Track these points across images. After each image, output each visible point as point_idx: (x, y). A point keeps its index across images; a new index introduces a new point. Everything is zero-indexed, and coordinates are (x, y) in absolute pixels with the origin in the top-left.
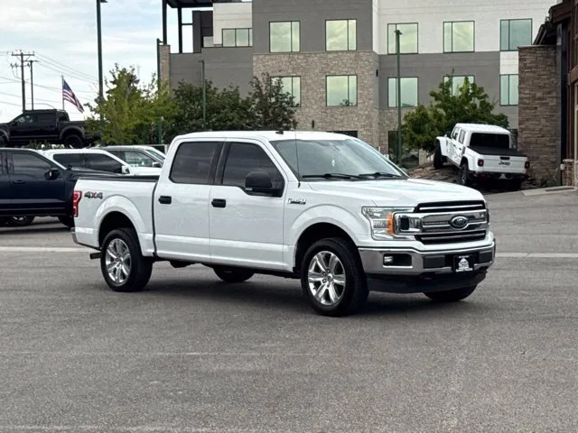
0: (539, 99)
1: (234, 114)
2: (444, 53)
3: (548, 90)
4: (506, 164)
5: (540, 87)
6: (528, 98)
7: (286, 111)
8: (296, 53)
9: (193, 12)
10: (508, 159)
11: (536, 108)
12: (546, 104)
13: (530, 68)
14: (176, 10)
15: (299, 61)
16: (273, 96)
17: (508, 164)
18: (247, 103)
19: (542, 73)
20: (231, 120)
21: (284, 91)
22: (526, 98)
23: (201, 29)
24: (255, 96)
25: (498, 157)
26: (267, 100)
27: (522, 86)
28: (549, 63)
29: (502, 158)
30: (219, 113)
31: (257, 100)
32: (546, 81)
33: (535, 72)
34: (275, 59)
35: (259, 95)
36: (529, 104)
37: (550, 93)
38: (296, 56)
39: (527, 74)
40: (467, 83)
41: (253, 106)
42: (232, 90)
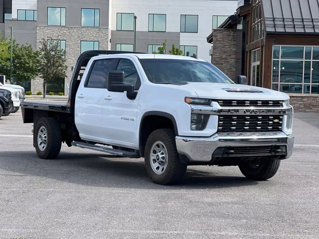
0: (224, 59)
2: (149, 31)
3: (229, 54)
5: (225, 52)
8: (63, 26)
11: (222, 64)
12: (228, 62)
13: (220, 41)
15: (65, 31)
16: (53, 51)
18: (37, 54)
19: (226, 44)
22: (217, 58)
23: (4, 8)
24: (42, 50)
26: (50, 53)
27: (215, 51)
28: (230, 39)
31: (43, 53)
32: (228, 49)
33: (222, 44)
34: (51, 30)
35: (45, 49)
36: (218, 61)
37: (230, 56)
38: (63, 28)
39: (218, 45)
40: (173, 48)
41: (40, 56)
42: (28, 46)
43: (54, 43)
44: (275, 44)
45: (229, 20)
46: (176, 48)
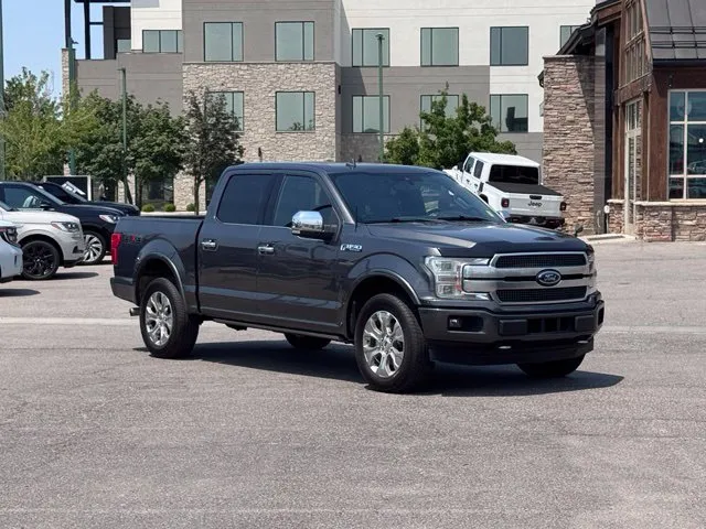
0: (572, 122)
1: (163, 137)
3: (581, 112)
4: (536, 204)
5: (570, 108)
6: (556, 122)
7: (229, 134)
8: (238, 63)
9: (104, 7)
10: (540, 198)
11: (565, 135)
12: (579, 130)
13: (559, 83)
14: (82, 4)
15: (241, 73)
16: (212, 116)
17: (539, 205)
18: (179, 123)
19: (573, 90)
20: (159, 145)
21: (228, 110)
22: (553, 122)
23: (115, 28)
24: (191, 115)
25: (527, 196)
26: (205, 120)
27: (548, 106)
28: (583, 78)
29: (532, 197)
30: (144, 136)
31: (192, 121)
32: (579, 101)
33: (564, 90)
34: (211, 70)
35: (196, 114)
36: (557, 129)
37: (583, 115)
38: (238, 67)
39: (555, 92)
40: (465, 102)
41: (187, 128)
42: (160, 107)
43: (214, 99)
44: (671, 88)
45: (577, 37)
46: (470, 101)
